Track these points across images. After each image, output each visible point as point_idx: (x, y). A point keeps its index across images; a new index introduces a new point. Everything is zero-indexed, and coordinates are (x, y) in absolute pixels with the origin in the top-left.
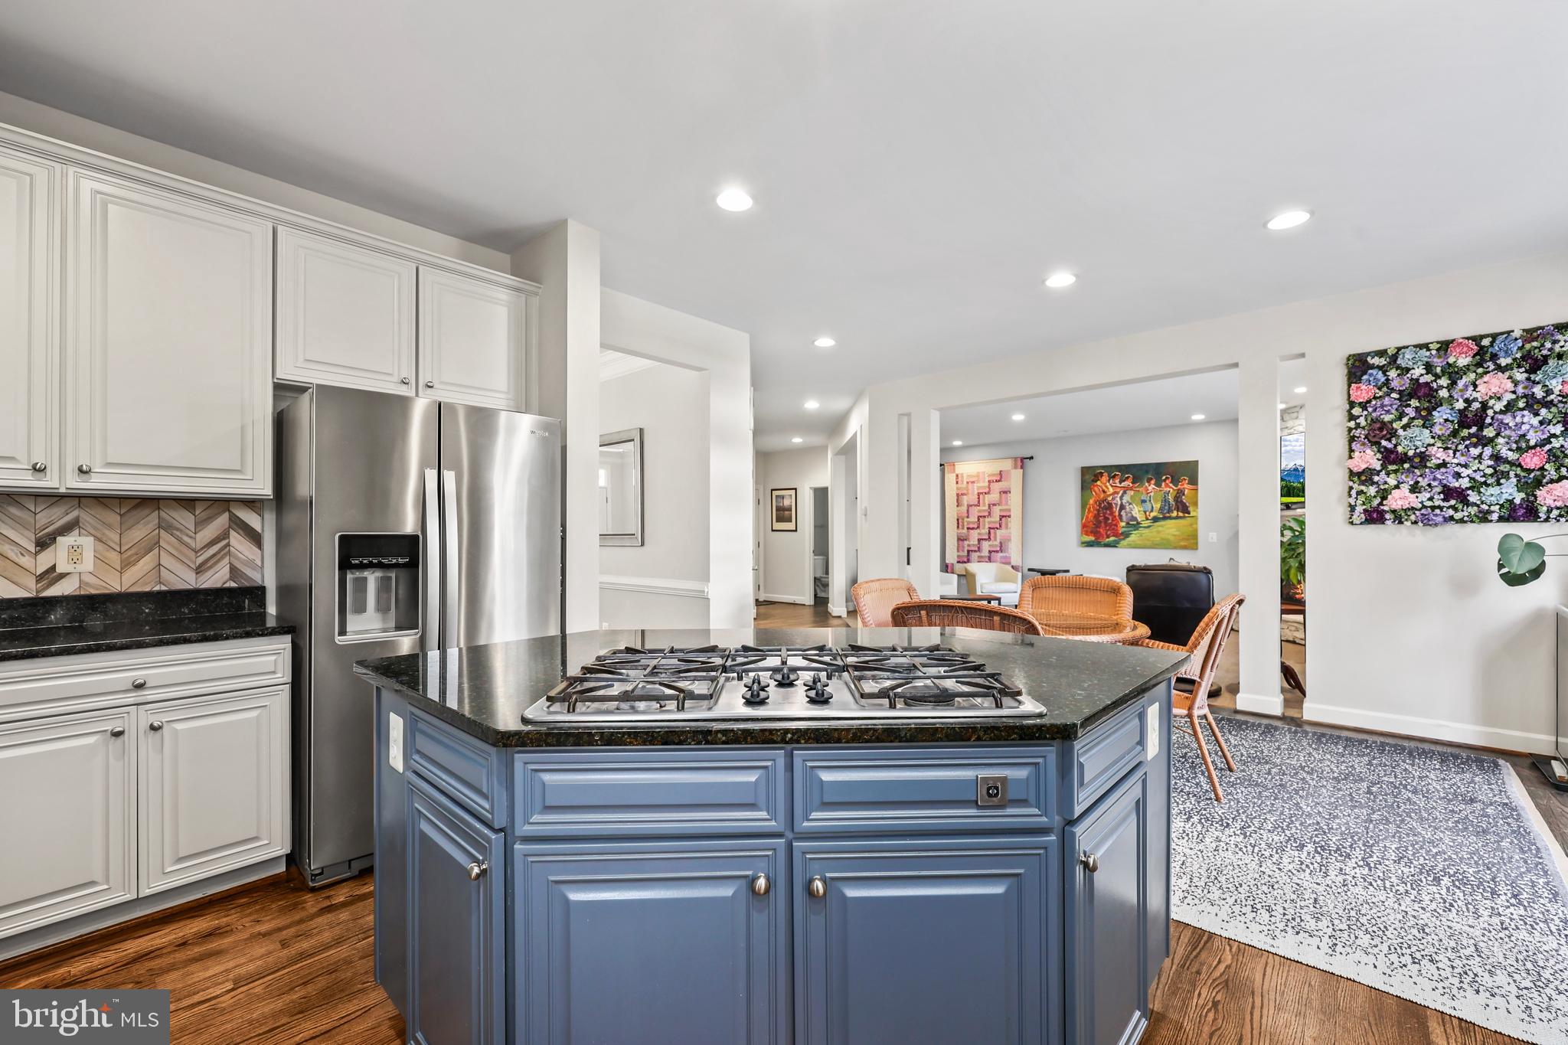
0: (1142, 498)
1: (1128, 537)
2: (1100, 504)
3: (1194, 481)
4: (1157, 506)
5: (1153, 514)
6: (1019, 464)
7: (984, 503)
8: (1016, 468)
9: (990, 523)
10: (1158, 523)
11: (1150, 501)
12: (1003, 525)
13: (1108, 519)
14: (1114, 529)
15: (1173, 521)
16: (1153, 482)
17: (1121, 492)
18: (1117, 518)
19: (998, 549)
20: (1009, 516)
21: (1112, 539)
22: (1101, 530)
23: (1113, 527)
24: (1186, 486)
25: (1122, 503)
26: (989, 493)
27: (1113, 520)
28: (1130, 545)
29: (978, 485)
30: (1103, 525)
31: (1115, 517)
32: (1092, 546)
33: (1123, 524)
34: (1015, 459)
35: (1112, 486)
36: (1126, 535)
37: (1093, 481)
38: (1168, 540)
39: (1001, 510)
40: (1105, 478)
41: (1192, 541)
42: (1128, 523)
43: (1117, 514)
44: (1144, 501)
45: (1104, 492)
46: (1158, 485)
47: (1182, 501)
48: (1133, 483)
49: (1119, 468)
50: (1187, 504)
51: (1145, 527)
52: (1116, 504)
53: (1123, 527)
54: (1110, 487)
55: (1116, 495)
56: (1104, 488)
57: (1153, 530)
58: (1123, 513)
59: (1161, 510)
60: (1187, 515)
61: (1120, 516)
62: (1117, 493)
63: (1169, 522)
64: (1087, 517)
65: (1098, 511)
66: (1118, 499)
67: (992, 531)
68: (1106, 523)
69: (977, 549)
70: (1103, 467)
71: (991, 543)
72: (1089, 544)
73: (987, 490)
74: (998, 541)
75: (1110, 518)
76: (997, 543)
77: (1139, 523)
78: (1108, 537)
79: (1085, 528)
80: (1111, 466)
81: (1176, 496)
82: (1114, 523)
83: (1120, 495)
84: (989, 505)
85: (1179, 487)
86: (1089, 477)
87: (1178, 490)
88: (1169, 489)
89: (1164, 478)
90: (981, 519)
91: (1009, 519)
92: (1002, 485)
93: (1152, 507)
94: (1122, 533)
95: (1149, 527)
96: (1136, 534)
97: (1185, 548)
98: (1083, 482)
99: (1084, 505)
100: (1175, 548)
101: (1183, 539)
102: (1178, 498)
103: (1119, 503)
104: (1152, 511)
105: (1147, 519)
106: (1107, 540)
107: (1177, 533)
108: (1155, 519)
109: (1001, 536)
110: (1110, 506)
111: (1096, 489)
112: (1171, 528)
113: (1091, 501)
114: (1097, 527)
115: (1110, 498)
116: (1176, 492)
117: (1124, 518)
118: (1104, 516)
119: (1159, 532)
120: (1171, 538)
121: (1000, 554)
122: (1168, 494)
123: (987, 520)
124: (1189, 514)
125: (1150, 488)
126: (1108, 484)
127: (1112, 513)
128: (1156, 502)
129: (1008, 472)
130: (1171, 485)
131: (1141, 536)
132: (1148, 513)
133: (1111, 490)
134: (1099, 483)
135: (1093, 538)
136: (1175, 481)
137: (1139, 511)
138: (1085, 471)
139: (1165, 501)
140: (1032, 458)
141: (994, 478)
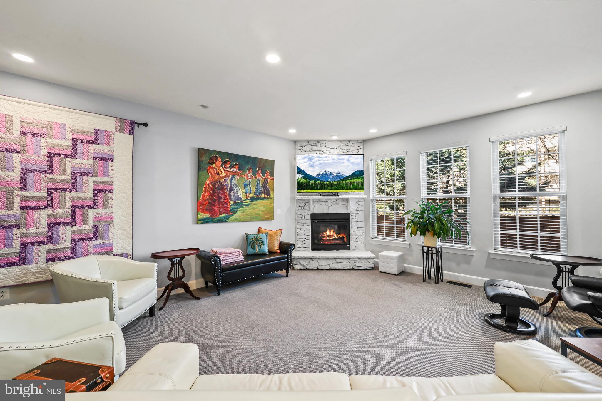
0: (245, 183)
1: (235, 213)
2: (214, 186)
3: (272, 174)
4: (253, 189)
5: (251, 195)
6: (128, 128)
7: (63, 171)
8: (122, 131)
9: (72, 199)
10: (254, 202)
11: (249, 185)
12: (100, 202)
13: (221, 198)
14: (225, 206)
15: (262, 201)
16: (251, 171)
17: (231, 176)
18: (228, 197)
19: (91, 235)
20: (111, 191)
21: (224, 215)
22: (216, 208)
23: (224, 205)
24: (268, 177)
25: (231, 185)
26: (73, 156)
27: (224, 199)
28: (237, 219)
29: (49, 141)
30: (217, 203)
31: (226, 196)
32: (207, 222)
33: (232, 203)
34: (122, 121)
35: (224, 170)
36: (234, 212)
37: (209, 163)
38: (259, 214)
39: (95, 182)
40: (218, 163)
41: (271, 215)
42: (235, 202)
43: (228, 194)
44: (245, 185)
45: (218, 174)
46: (254, 173)
47: (266, 187)
48: (239, 169)
49: (229, 155)
50: (269, 189)
51: (245, 205)
52: (227, 186)
53: (232, 205)
54: (222, 170)
55: (227, 178)
56: (218, 170)
57: (251, 207)
58: (232, 194)
59: (256, 192)
60: (269, 197)
61: (230, 195)
62: (228, 176)
63: (260, 201)
64: (204, 196)
65: (213, 190)
66: (229, 181)
67: (79, 211)
68: (218, 202)
69: (45, 239)
70: (218, 152)
71: (75, 228)
72: (205, 221)
73: (69, 152)
74: (91, 223)
75: (222, 197)
76: (90, 227)
77: (242, 202)
78: (221, 214)
79: (200, 206)
80: (224, 153)
81: (263, 183)
82: (226, 201)
83: (230, 178)
84: (74, 174)
85: (265, 177)
86: (205, 159)
87: (265, 179)
88: (260, 178)
89: (257, 169)
90: (56, 194)
91: (110, 195)
92: (100, 149)
93: (251, 189)
94: (231, 210)
95: (249, 205)
96: (240, 211)
97: (268, 219)
98: (199, 162)
99: (199, 184)
100: (263, 220)
101: (266, 215)
102: (265, 184)
103: (229, 185)
104: (250, 193)
105: (248, 199)
106: (220, 216)
107: (264, 209)
108: (252, 199)
109: (95, 217)
110: (222, 188)
111: (211, 170)
112: (260, 206)
113: (208, 182)
114: (212, 205)
115: (223, 180)
116: (264, 180)
117: (233, 198)
118: (218, 195)
119: (254, 209)
120: (261, 213)
121: (95, 242)
122: (259, 181)
123: (68, 194)
124: (270, 196)
125: (249, 175)
126: (221, 168)
127: (224, 193)
128: (253, 187)
129: (108, 134)
130: (261, 175)
131: (244, 212)
132: (248, 194)
133: (224, 173)
134: (214, 165)
135: (207, 215)
136: (264, 174)
137: (243, 193)
138: (201, 153)
139: (258, 186)
140: (146, 125)
141: (85, 138)
